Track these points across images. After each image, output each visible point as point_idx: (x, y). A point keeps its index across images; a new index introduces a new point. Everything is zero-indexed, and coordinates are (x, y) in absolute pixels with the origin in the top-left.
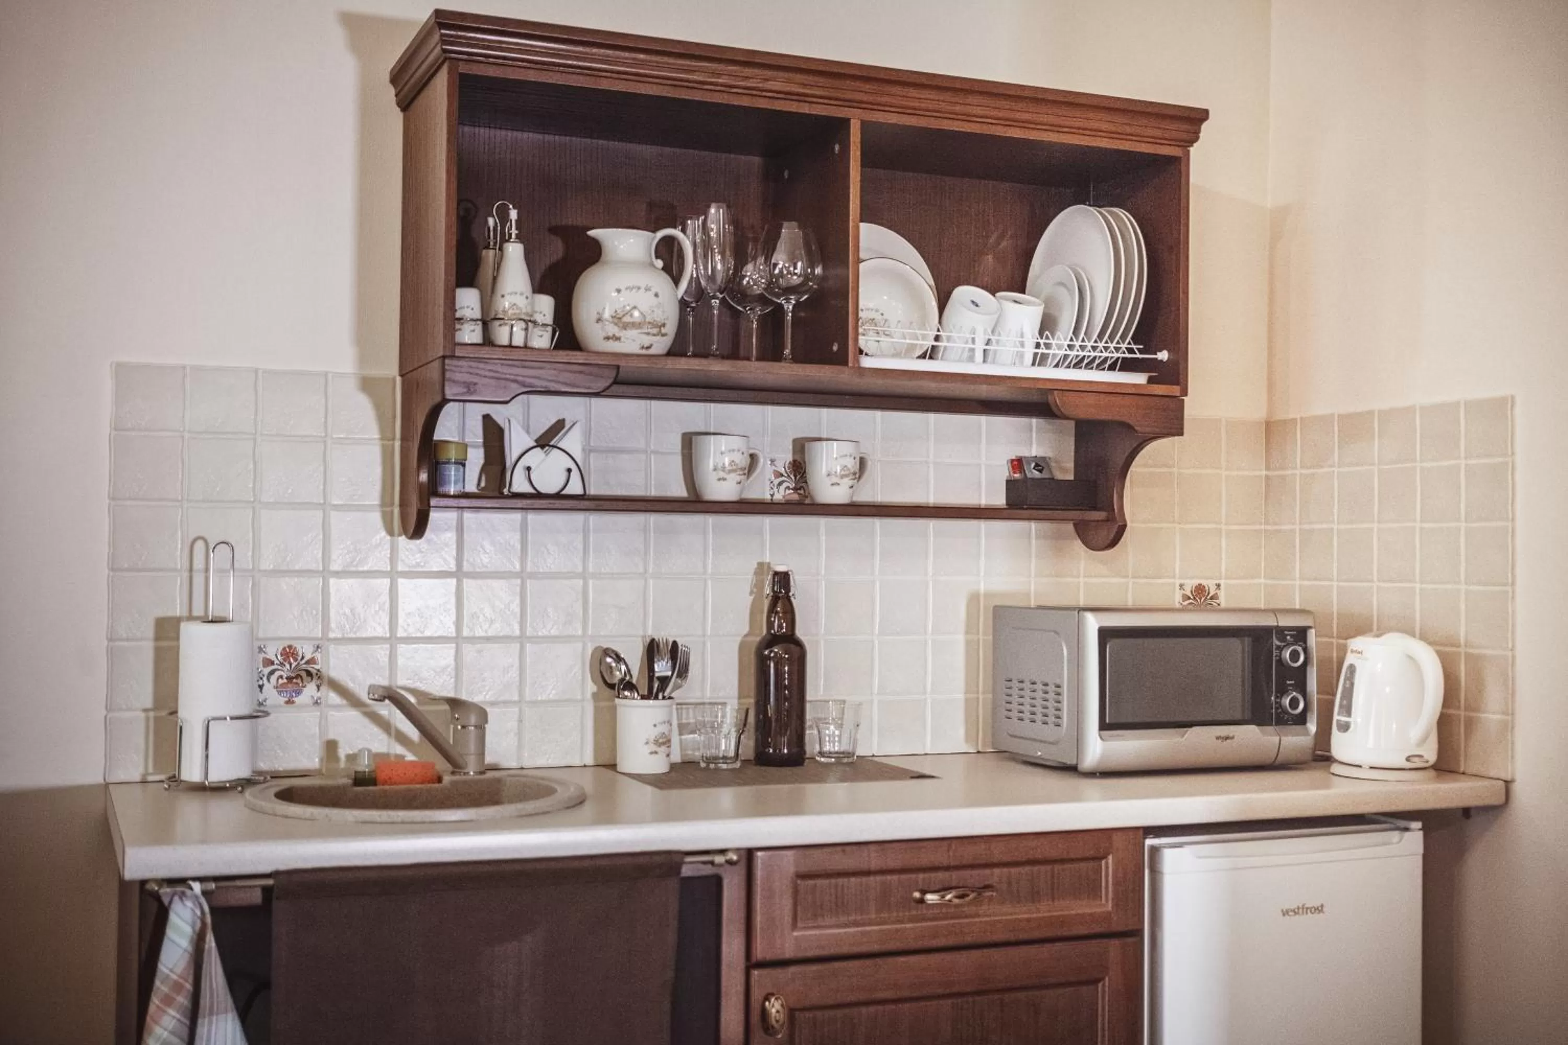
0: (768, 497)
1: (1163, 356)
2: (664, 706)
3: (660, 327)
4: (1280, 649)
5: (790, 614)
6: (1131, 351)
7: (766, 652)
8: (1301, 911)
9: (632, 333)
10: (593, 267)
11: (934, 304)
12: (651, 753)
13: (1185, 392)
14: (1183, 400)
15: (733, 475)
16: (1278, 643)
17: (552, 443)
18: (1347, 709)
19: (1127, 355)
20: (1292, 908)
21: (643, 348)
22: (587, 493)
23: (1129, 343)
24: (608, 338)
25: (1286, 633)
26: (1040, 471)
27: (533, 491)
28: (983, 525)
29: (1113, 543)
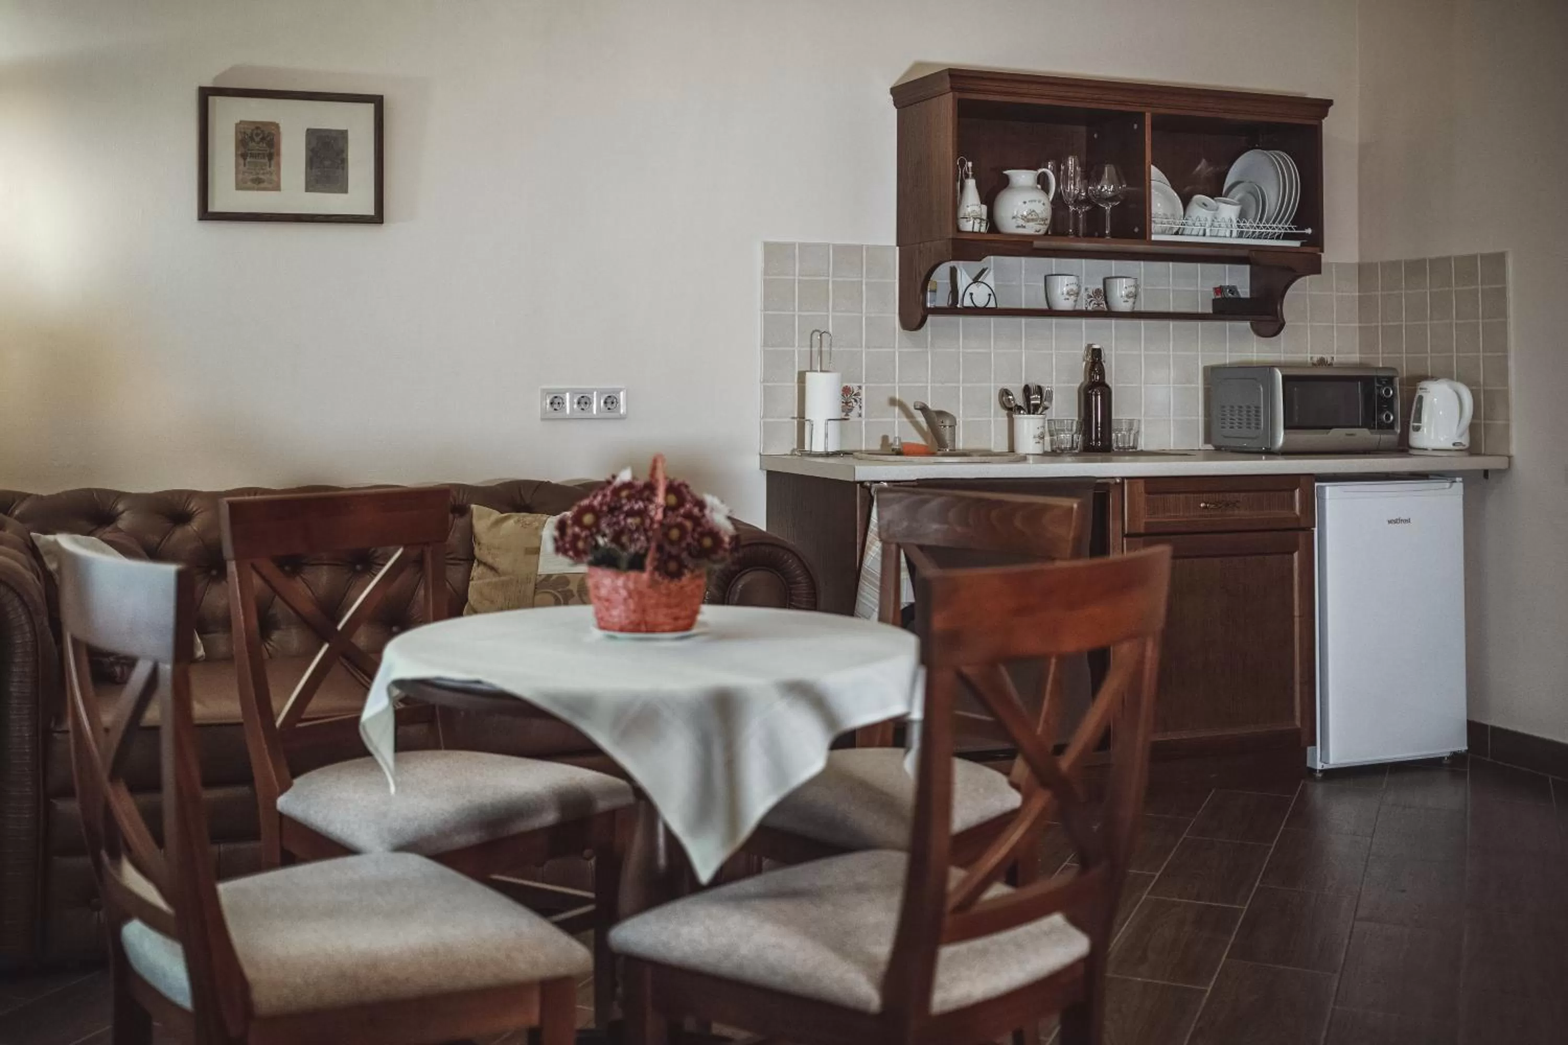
0: (1084, 309)
1: (1309, 231)
2: (1040, 418)
3: (1045, 220)
4: (1379, 388)
5: (1102, 373)
6: (1290, 229)
7: (1090, 392)
8: (1398, 521)
9: (1031, 224)
10: (1005, 190)
11: (1181, 206)
12: (1036, 443)
13: (1322, 251)
14: (1321, 255)
15: (1072, 297)
16: (1378, 385)
17: (980, 280)
18: (1419, 419)
19: (1289, 231)
20: (1394, 519)
21: (1036, 231)
22: (998, 306)
23: (1289, 225)
24: (1018, 227)
25: (1383, 380)
26: (1232, 294)
27: (972, 305)
28: (1200, 324)
29: (1276, 333)
